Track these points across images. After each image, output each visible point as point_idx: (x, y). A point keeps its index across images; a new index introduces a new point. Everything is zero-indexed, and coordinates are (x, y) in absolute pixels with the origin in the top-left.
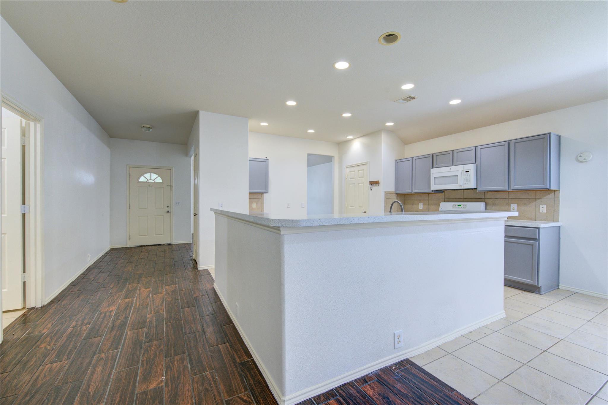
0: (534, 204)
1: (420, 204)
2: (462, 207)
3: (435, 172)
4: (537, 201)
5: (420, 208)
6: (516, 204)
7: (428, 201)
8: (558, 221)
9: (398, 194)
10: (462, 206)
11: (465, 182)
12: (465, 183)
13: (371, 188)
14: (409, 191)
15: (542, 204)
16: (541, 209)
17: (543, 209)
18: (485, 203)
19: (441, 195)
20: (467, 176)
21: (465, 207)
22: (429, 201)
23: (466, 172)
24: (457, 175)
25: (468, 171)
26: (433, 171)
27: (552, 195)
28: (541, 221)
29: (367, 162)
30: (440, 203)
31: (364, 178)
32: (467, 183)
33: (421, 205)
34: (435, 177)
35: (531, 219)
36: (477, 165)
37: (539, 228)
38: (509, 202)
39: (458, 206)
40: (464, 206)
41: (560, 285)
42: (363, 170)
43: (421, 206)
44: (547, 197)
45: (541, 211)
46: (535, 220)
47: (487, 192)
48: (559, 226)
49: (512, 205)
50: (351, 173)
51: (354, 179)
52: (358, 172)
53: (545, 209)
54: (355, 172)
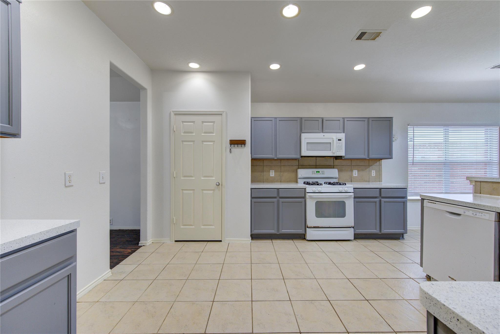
0: (368, 169)
1: (271, 171)
2: (321, 174)
3: (306, 138)
4: (370, 168)
5: (271, 175)
6: (357, 170)
7: (280, 168)
8: (381, 181)
9: (253, 160)
10: (321, 172)
11: (337, 149)
12: (338, 151)
13: (231, 150)
14: (272, 156)
15: (373, 170)
16: (372, 173)
18: (337, 170)
20: (339, 144)
21: (323, 173)
22: (282, 168)
23: (339, 140)
24: (331, 143)
25: (341, 140)
26: (304, 136)
27: (378, 163)
28: (372, 183)
29: (223, 112)
30: (299, 170)
31: (214, 134)
32: (340, 151)
33: (272, 172)
34: (307, 143)
35: (366, 181)
36: (345, 135)
37: (406, 189)
38: (352, 168)
39: (316, 172)
42: (214, 122)
43: (272, 174)
44: (376, 164)
45: (372, 175)
46: (369, 182)
49: (354, 171)
50: (184, 123)
51: (193, 133)
52: (203, 123)
53: (374, 173)
54: (194, 123)
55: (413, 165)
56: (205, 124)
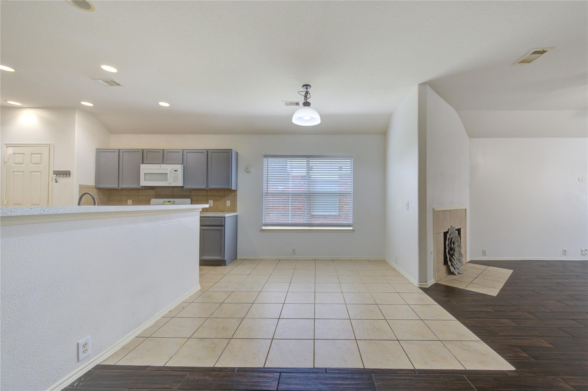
0: (223, 200)
1: (128, 200)
3: (145, 168)
4: (225, 198)
6: (212, 201)
7: (138, 198)
8: (236, 212)
9: (99, 189)
10: (172, 202)
12: (174, 181)
13: (56, 179)
14: (115, 186)
15: (228, 200)
17: (228, 203)
18: (190, 200)
19: (152, 192)
20: (176, 174)
23: (175, 171)
24: (167, 173)
25: (177, 171)
26: (143, 166)
27: (233, 194)
28: (226, 212)
29: (51, 144)
30: (151, 199)
31: (41, 165)
33: (130, 202)
34: (145, 173)
35: (221, 211)
36: (184, 166)
37: (225, 217)
38: (208, 198)
39: (168, 202)
40: (174, 202)
41: (237, 256)
42: (42, 154)
44: (230, 195)
45: (227, 205)
47: (193, 190)
48: (237, 216)
49: (210, 201)
50: (15, 155)
51: (23, 164)
52: (32, 155)
53: (229, 203)
54: (24, 155)
55: (267, 195)
56: (33, 155)
